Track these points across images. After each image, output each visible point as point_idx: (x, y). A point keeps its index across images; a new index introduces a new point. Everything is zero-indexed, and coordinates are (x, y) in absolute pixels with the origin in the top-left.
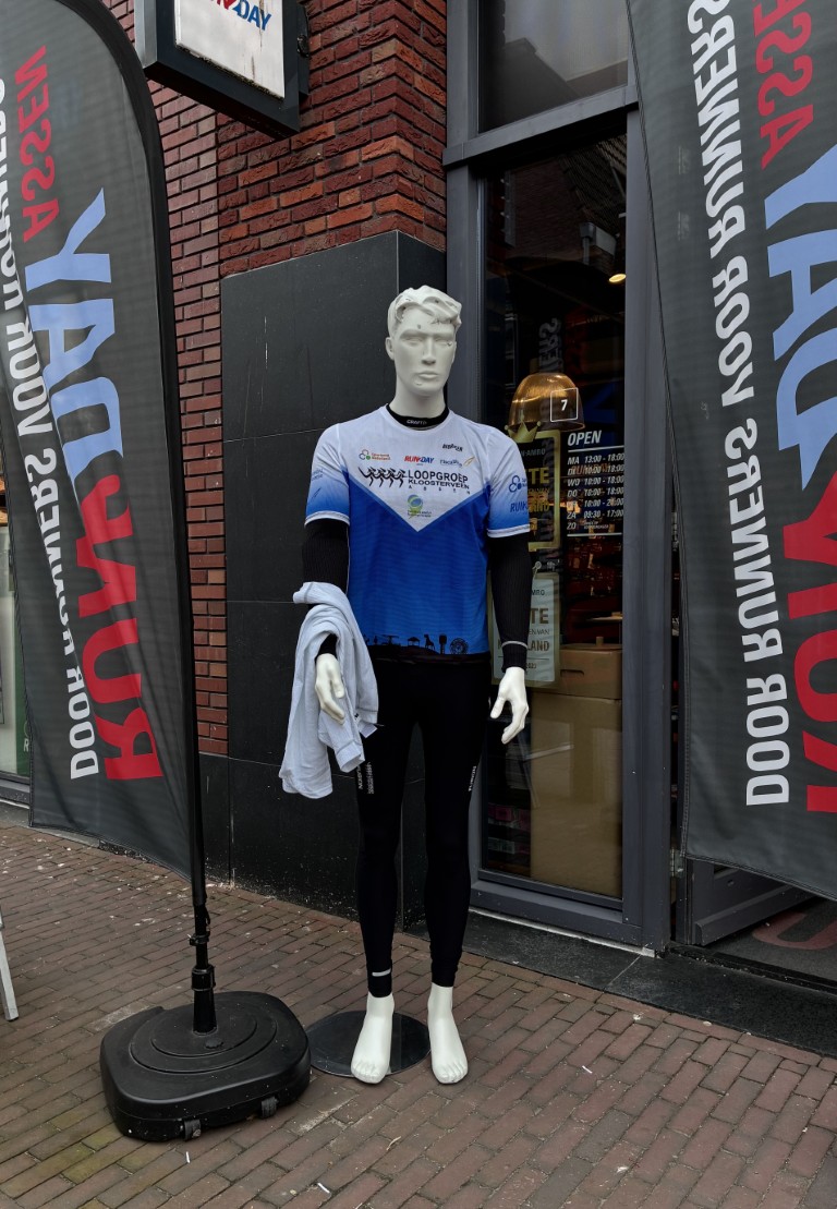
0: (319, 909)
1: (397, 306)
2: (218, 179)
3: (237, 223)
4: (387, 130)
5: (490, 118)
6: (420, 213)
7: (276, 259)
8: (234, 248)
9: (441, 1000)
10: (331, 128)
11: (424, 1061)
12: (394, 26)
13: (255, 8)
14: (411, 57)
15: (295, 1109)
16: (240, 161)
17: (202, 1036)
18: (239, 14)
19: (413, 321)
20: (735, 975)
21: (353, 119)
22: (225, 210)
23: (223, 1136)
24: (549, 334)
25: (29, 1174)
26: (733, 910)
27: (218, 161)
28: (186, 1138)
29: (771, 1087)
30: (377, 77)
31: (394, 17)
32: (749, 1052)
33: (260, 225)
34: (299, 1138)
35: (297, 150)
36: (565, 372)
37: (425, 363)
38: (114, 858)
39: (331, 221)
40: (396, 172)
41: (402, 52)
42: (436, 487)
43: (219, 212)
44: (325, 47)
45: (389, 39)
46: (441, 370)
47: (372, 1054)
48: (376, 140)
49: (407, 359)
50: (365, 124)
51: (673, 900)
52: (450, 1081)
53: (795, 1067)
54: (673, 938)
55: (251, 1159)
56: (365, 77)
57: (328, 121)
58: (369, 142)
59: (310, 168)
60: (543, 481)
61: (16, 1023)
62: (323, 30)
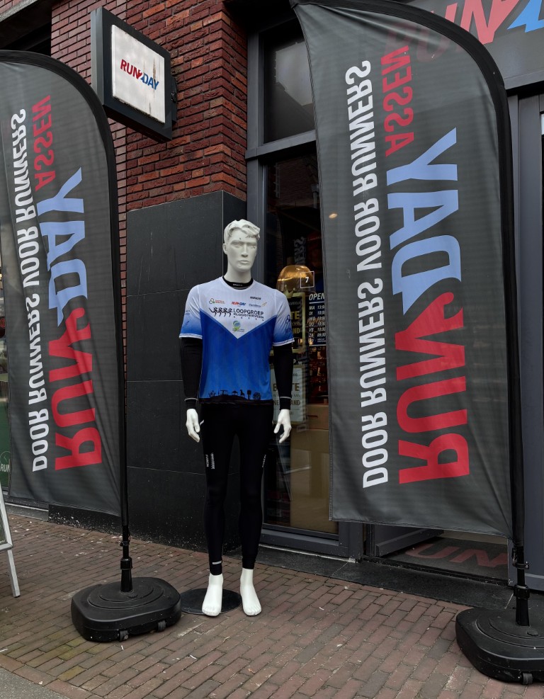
0: (177, 546)
1: (230, 229)
2: (127, 161)
3: (136, 183)
4: (217, 141)
5: (269, 136)
6: (235, 181)
7: (158, 202)
8: (135, 196)
9: (247, 575)
10: (188, 139)
11: (239, 608)
12: (221, 91)
13: (151, 78)
14: (230, 106)
15: (174, 628)
16: (139, 153)
17: (125, 594)
18: (144, 82)
19: (237, 236)
20: (395, 569)
21: (200, 135)
22: (130, 177)
23: (139, 639)
24: (299, 245)
25: (40, 658)
26: (395, 539)
27: (127, 152)
28: (120, 640)
29: (412, 613)
30: (213, 115)
31: (222, 86)
32: (401, 600)
33: (150, 185)
34: (178, 639)
35: (170, 149)
36: (306, 265)
37: (243, 256)
38: (57, 526)
39: (188, 184)
40: (222, 162)
41: (226, 104)
42: (247, 317)
43: (127, 178)
44: (186, 98)
45: (219, 97)
46: (250, 259)
47: (212, 603)
48: (212, 146)
49: (234, 254)
50: (206, 137)
51: (365, 540)
52: (253, 614)
53: (424, 605)
54: (365, 554)
55: (154, 648)
56: (206, 114)
57: (187, 135)
58: (208, 147)
59: (176, 158)
60: (296, 318)
61: (19, 598)
62: (184, 90)
